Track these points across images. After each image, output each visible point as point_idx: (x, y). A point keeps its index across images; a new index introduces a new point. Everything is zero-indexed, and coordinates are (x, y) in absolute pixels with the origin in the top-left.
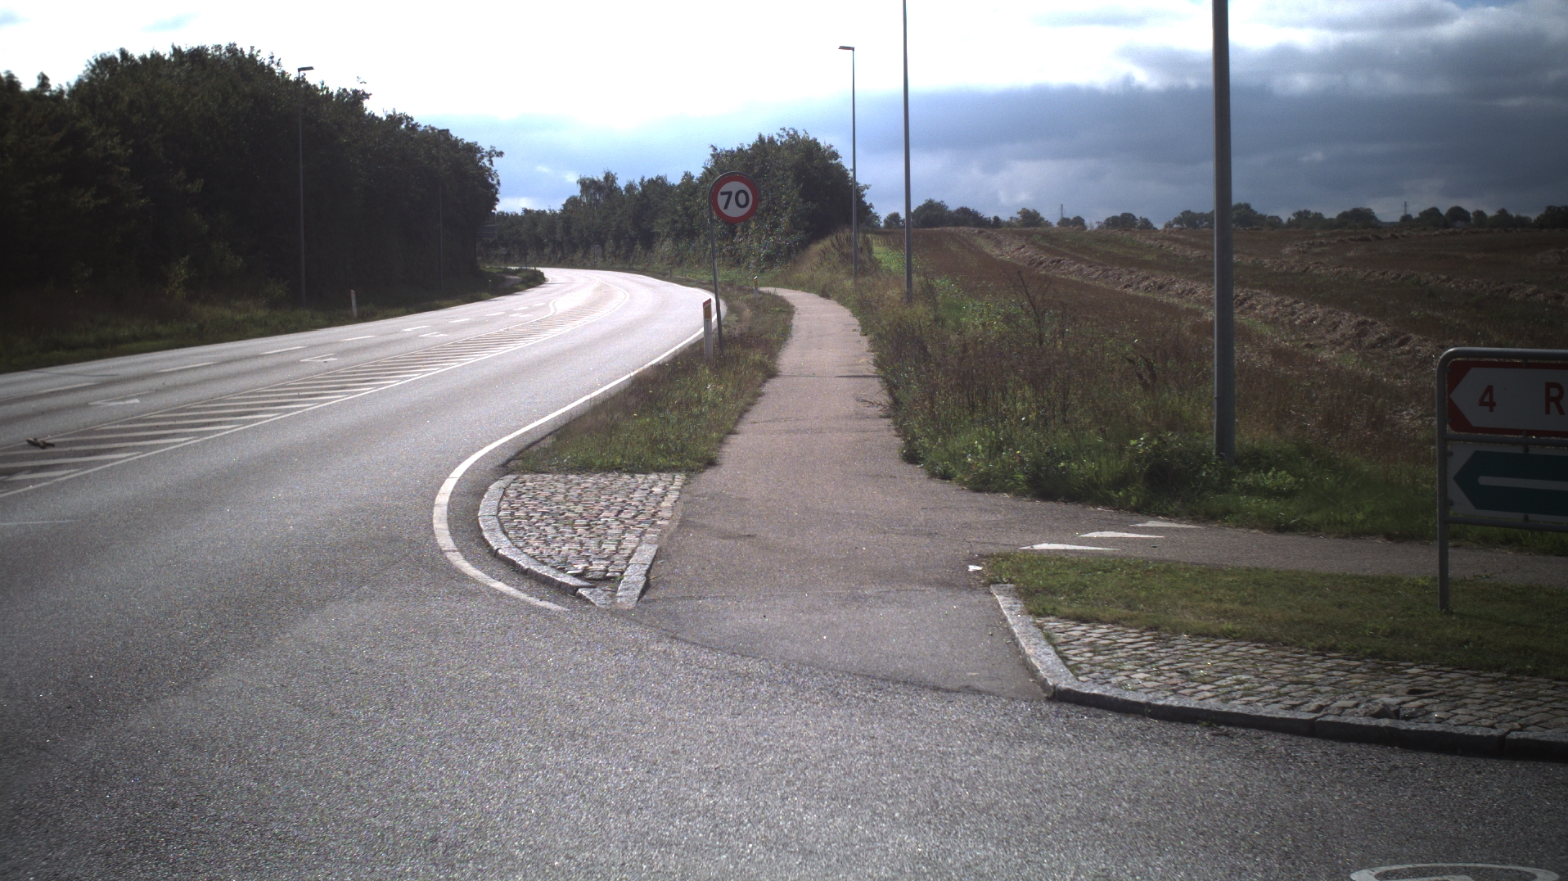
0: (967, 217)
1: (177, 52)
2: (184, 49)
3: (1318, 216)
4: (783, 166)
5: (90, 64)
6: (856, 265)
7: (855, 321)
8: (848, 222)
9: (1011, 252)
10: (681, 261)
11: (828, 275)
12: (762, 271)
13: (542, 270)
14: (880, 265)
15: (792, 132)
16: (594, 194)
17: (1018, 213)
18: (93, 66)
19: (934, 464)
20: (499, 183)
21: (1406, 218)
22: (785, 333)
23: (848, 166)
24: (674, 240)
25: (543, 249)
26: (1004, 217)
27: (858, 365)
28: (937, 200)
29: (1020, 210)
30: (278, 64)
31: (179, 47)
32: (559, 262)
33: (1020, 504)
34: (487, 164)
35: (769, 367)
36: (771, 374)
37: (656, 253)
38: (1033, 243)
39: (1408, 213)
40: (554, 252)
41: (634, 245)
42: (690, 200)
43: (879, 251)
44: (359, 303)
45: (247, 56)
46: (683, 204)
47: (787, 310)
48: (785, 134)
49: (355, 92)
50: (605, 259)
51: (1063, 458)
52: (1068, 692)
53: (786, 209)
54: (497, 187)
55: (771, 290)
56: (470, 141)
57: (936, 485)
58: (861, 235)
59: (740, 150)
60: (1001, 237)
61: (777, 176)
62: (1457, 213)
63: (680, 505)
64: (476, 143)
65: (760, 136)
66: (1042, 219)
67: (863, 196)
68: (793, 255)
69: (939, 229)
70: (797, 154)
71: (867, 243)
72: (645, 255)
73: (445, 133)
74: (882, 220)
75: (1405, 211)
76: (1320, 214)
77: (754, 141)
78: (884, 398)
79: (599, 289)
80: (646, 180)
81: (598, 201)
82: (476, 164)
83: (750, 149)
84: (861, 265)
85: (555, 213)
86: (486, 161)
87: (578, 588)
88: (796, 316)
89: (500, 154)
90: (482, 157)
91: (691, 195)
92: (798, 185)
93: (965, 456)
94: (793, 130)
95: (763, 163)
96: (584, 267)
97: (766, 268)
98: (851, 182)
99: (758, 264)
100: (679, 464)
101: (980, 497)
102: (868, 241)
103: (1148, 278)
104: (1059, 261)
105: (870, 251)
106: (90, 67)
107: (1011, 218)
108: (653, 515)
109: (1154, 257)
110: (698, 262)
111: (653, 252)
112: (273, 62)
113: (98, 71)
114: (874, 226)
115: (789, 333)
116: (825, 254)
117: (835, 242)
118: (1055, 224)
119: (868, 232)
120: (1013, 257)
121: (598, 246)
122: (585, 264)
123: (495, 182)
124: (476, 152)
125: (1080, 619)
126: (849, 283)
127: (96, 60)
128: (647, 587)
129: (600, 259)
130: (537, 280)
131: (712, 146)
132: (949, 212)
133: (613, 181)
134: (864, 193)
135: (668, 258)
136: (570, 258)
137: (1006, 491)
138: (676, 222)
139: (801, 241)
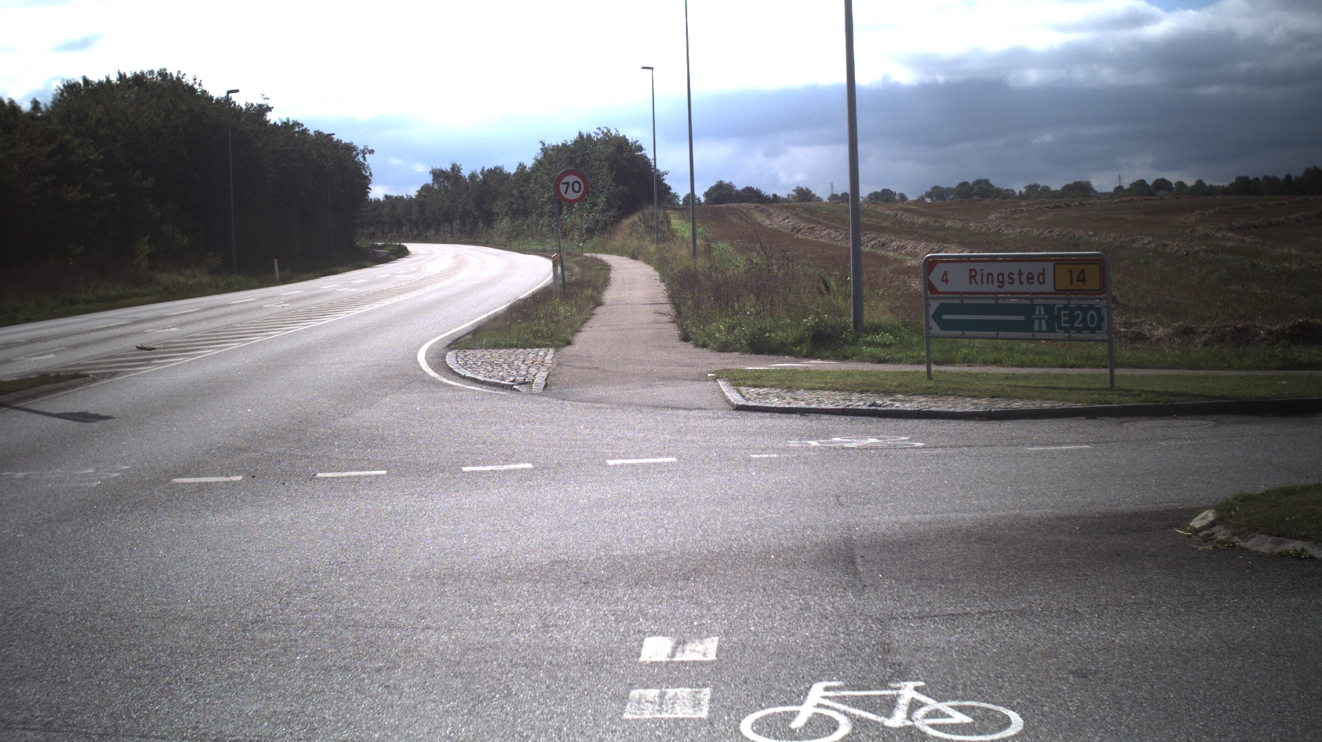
0: (752, 195)
1: (122, 77)
2: (129, 75)
3: (1046, 189)
4: (600, 158)
5: (59, 88)
6: (657, 234)
7: (658, 274)
8: (651, 201)
9: (779, 221)
10: (518, 235)
11: (636, 242)
12: (585, 242)
13: (405, 244)
14: (676, 234)
15: (605, 131)
16: (443, 182)
17: (794, 191)
18: (62, 91)
19: (697, 340)
20: (371, 175)
21: (1119, 189)
22: (606, 282)
23: (650, 156)
24: (511, 218)
25: (401, 228)
26: (782, 194)
27: (658, 298)
28: (726, 181)
29: (795, 188)
30: (200, 85)
31: (124, 73)
32: (416, 238)
33: (743, 356)
34: (362, 159)
35: (597, 300)
36: (599, 304)
37: (496, 230)
38: (796, 215)
39: (1121, 184)
40: (411, 230)
41: (477, 223)
42: (524, 186)
43: (676, 223)
44: (280, 270)
45: (175, 79)
46: (519, 189)
47: (607, 268)
48: (600, 132)
49: (260, 106)
50: (453, 235)
51: (768, 332)
52: (742, 406)
53: (602, 191)
54: (370, 178)
55: (594, 255)
56: (347, 142)
57: (699, 350)
58: (662, 211)
59: (564, 145)
60: (771, 211)
61: (595, 166)
62: (1162, 184)
63: (555, 360)
64: (352, 143)
65: (580, 133)
66: (814, 195)
67: (663, 179)
68: (608, 228)
69: (724, 205)
70: (610, 148)
71: (666, 217)
72: (487, 231)
73: (329, 137)
74: (681, 199)
75: (1119, 183)
76: (1047, 187)
77: (575, 138)
78: (673, 312)
79: (455, 257)
80: (486, 169)
81: (446, 188)
82: (352, 159)
83: (572, 144)
84: (662, 234)
85: (411, 198)
86: (360, 157)
87: (513, 385)
88: (612, 272)
89: (372, 152)
90: (357, 154)
91: (524, 181)
92: (611, 173)
93: (715, 334)
94: (607, 128)
95: (583, 156)
97: (587, 239)
98: (652, 169)
99: (581, 235)
100: (550, 343)
101: (722, 354)
103: (875, 239)
104: (814, 228)
105: (669, 222)
106: (59, 92)
107: (789, 195)
108: (543, 362)
109: (889, 224)
110: (532, 236)
111: (493, 228)
112: (195, 83)
113: (65, 94)
114: (674, 204)
115: (609, 282)
116: (633, 226)
117: (642, 217)
118: (825, 199)
119: (668, 209)
120: (780, 226)
121: (447, 224)
122: (437, 239)
123: (368, 174)
124: (352, 150)
125: (755, 386)
126: (652, 248)
127: (64, 85)
128: (546, 386)
129: (449, 235)
130: (403, 253)
131: (541, 142)
132: (737, 191)
133: (459, 171)
134: (664, 177)
135: (507, 233)
136: (424, 235)
137: (735, 351)
138: (513, 204)
139: (614, 217)
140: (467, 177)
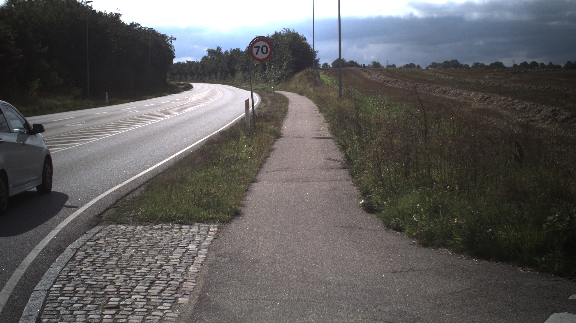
0: (354, 64)
4: (285, 43)
6: (314, 82)
7: (316, 106)
8: (310, 65)
9: (375, 77)
10: (245, 81)
11: (302, 86)
12: (276, 85)
13: (192, 84)
14: (323, 82)
15: (288, 30)
16: (213, 55)
19: (387, 217)
20: (174, 50)
21: (515, 66)
22: (285, 112)
24: (243, 72)
25: (194, 76)
27: (321, 130)
29: (372, 62)
32: (200, 81)
34: (170, 43)
35: (278, 133)
36: (279, 136)
38: (384, 74)
39: (515, 63)
40: (198, 77)
41: (228, 74)
43: (323, 76)
44: (109, 98)
46: (246, 58)
47: (286, 101)
48: (285, 31)
49: (116, 14)
50: (217, 80)
53: (285, 60)
54: (174, 52)
55: (279, 92)
56: (163, 34)
58: (315, 71)
59: (268, 37)
60: (370, 71)
61: (282, 47)
62: (534, 64)
64: (166, 34)
65: (276, 32)
66: (380, 65)
67: (316, 55)
68: (288, 78)
69: (344, 68)
70: (290, 38)
72: (232, 78)
74: (321, 65)
75: (514, 63)
77: (273, 34)
79: (211, 91)
80: (232, 50)
81: (214, 58)
82: (165, 42)
83: (271, 37)
84: (316, 82)
85: (198, 62)
86: (169, 41)
88: (290, 104)
89: (175, 39)
92: (290, 51)
95: (277, 42)
96: (209, 83)
97: (278, 83)
98: (312, 51)
99: (274, 82)
100: (215, 216)
102: (318, 73)
105: (319, 76)
107: (369, 65)
111: (235, 77)
115: (287, 112)
116: (301, 77)
117: (305, 73)
119: (317, 69)
120: (377, 79)
121: (214, 75)
122: (209, 82)
124: (165, 38)
126: (311, 90)
129: (215, 80)
130: (190, 87)
132: (346, 63)
133: (220, 50)
135: (240, 80)
136: (204, 79)
138: (243, 66)
139: (291, 73)
140: (224, 53)
